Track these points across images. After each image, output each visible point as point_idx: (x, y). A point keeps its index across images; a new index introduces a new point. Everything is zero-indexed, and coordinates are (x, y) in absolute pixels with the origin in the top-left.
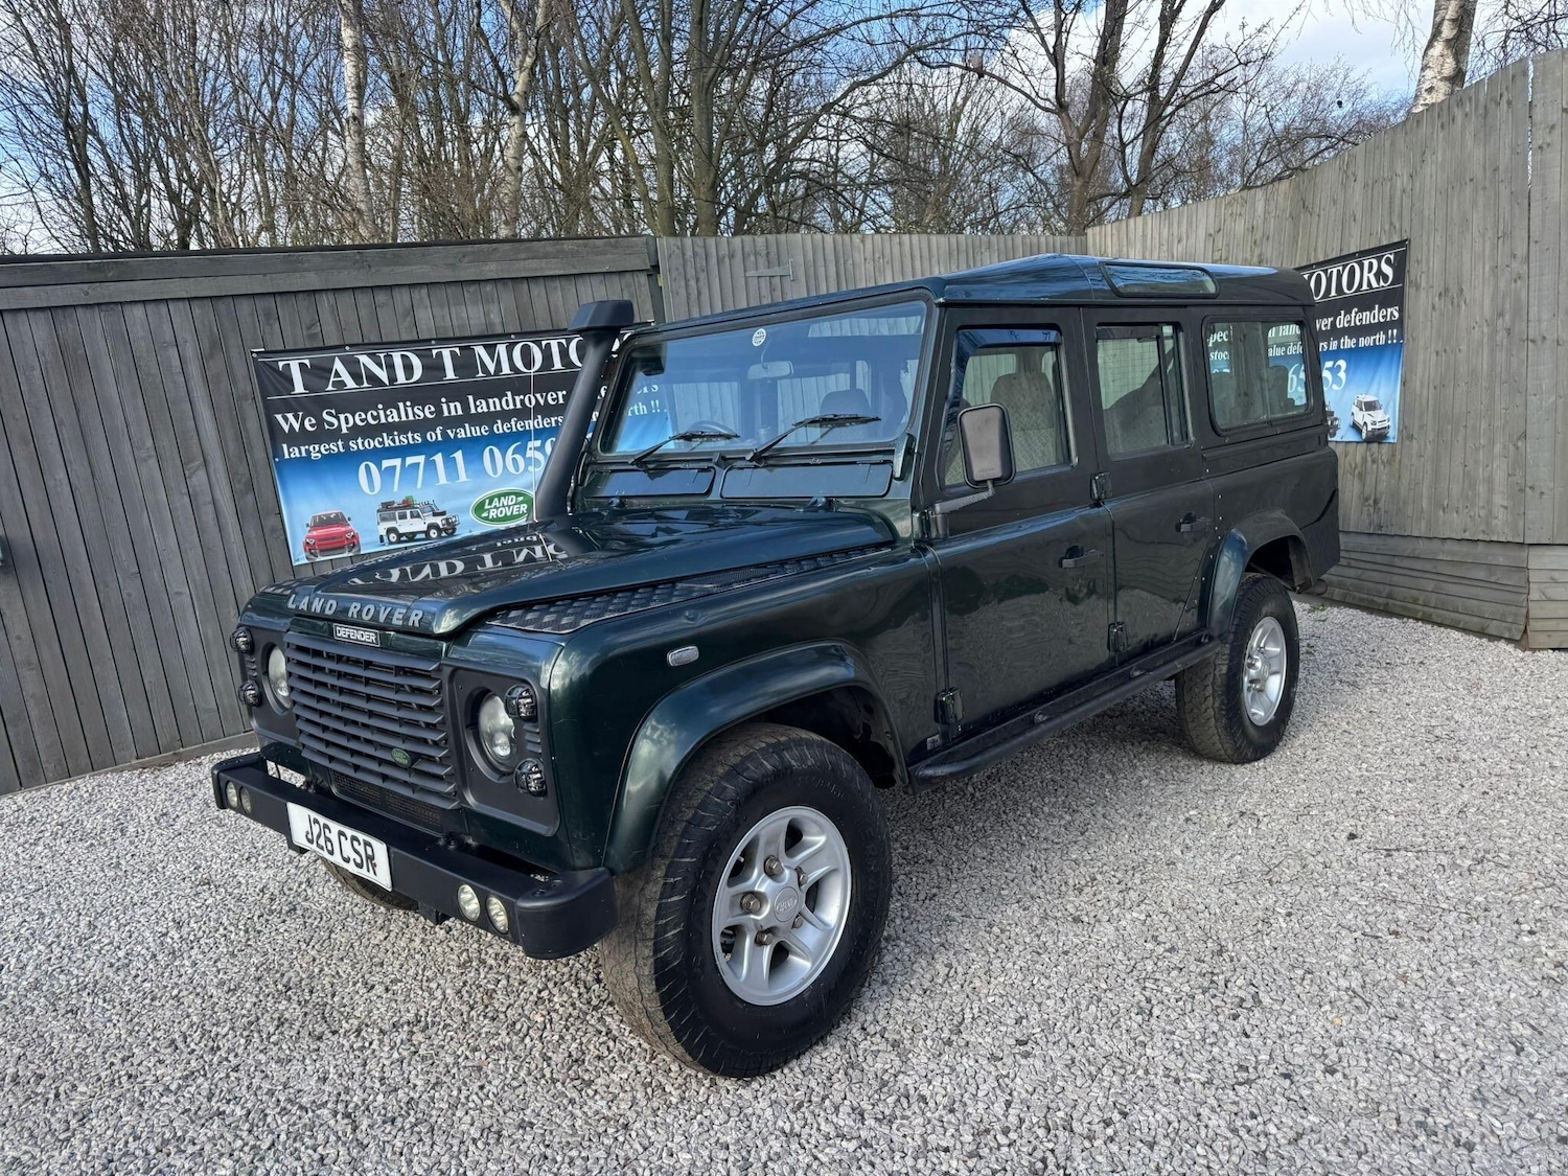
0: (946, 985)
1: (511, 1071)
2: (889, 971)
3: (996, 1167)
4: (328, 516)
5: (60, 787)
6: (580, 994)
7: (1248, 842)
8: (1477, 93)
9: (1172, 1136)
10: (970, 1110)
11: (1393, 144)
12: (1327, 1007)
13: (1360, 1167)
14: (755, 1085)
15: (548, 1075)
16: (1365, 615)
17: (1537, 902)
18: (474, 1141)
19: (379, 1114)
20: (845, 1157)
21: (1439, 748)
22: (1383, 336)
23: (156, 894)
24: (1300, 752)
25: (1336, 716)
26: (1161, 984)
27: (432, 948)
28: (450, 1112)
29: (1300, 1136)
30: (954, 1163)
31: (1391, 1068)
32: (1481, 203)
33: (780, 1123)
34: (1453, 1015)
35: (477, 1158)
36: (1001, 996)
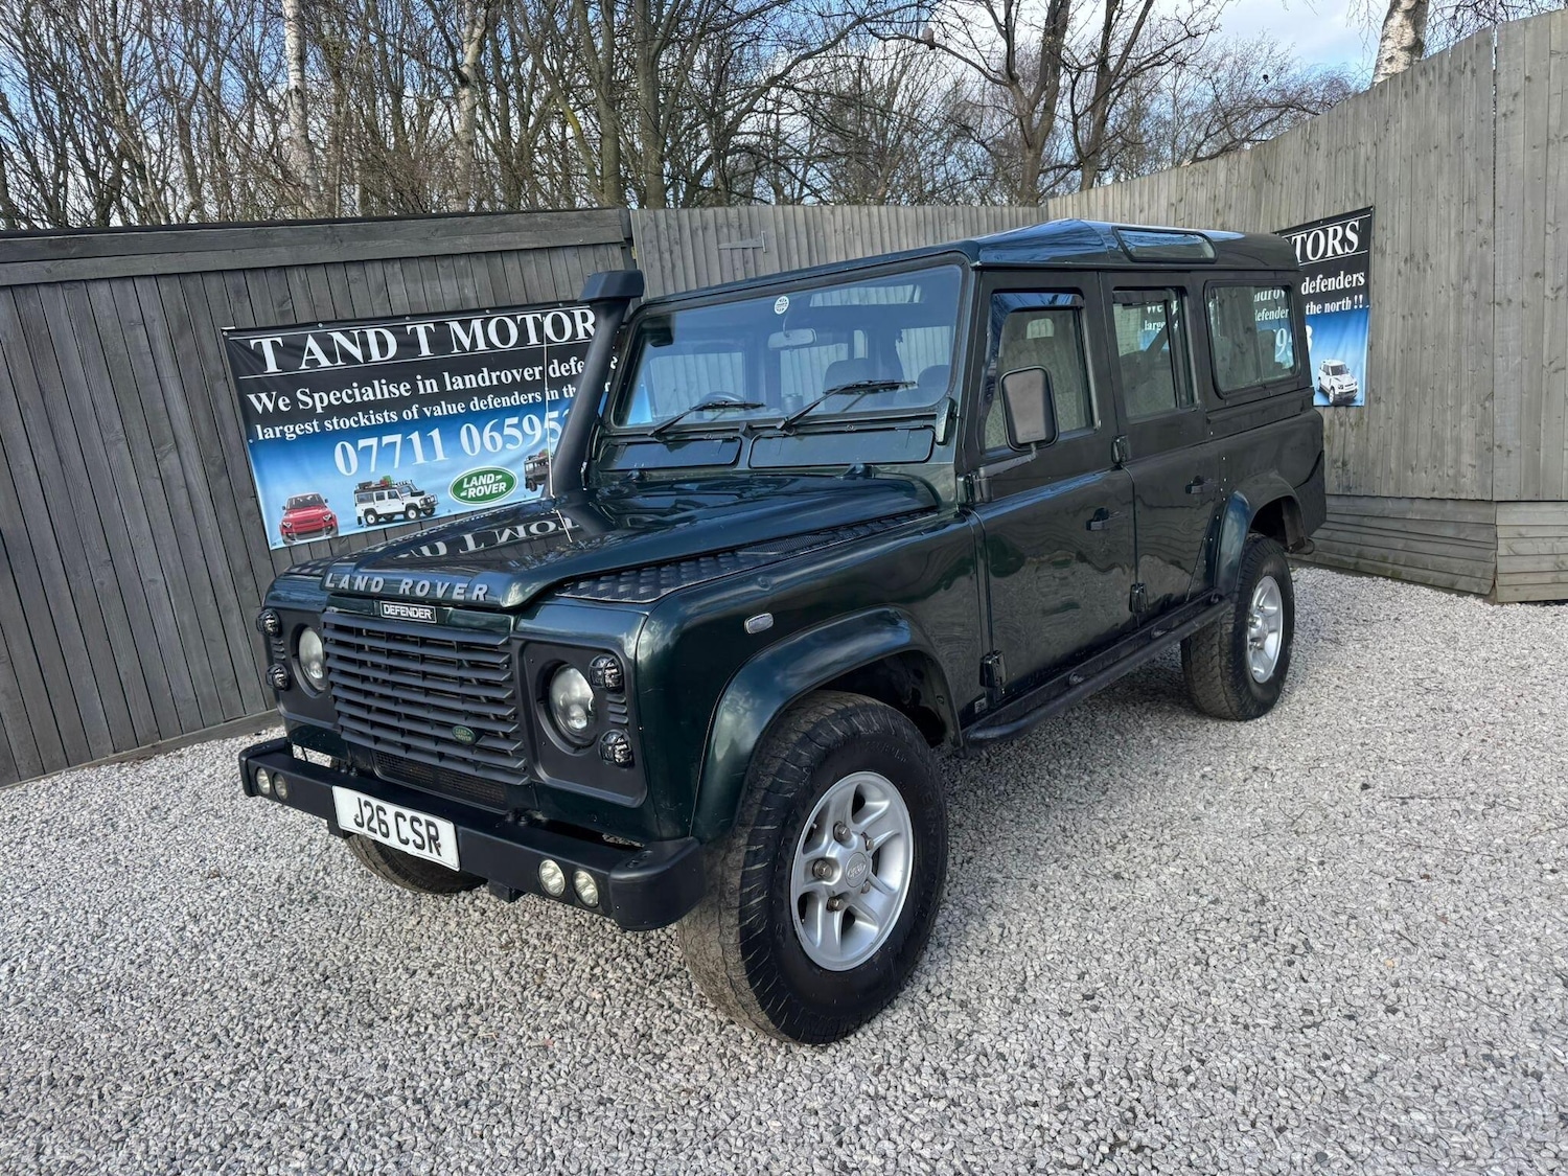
0: (1002, 945)
1: (579, 1049)
2: (944, 934)
3: (1087, 1118)
4: (305, 498)
5: (36, 784)
6: (634, 970)
7: (1266, 796)
8: (1441, 63)
9: (1253, 1080)
10: (1050, 1065)
11: (1356, 114)
12: (1378, 950)
13: (1438, 1100)
14: (831, 1051)
15: (618, 1051)
16: (1334, 574)
17: (1553, 842)
18: (556, 1120)
19: (450, 1098)
20: (936, 1117)
21: (1431, 699)
22: (1349, 302)
23: (164, 888)
24: (1298, 707)
25: (1326, 672)
26: (1212, 935)
27: (469, 931)
28: (524, 1093)
29: (1374, 1074)
30: (1046, 1117)
31: (1449, 1005)
32: (1446, 169)
33: (864, 1087)
34: (1497, 953)
35: (562, 1137)
36: (1060, 953)
